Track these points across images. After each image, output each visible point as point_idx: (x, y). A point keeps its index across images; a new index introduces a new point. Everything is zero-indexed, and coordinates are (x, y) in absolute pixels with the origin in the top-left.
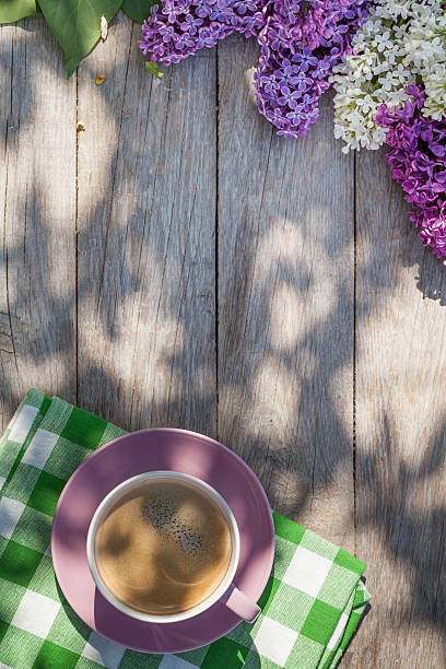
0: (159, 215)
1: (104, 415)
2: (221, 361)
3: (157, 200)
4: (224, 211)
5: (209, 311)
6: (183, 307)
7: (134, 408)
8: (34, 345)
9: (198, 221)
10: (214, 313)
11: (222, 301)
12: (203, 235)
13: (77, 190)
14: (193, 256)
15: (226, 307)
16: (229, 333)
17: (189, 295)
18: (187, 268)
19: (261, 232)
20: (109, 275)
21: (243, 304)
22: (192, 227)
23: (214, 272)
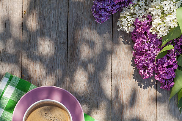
0: (49, 17)
1: (30, 82)
2: (68, 65)
3: (49, 12)
4: (70, 16)
5: (65, 49)
6: (56, 47)
7: (40, 80)
8: (8, 58)
9: (62, 19)
10: (66, 49)
11: (69, 45)
12: (63, 24)
13: (23, 8)
14: (60, 30)
15: (70, 47)
16: (71, 56)
17: (58, 43)
18: (58, 34)
19: (82, 23)
20: (33, 36)
21: (76, 46)
22: (60, 21)
23: (66, 36)
